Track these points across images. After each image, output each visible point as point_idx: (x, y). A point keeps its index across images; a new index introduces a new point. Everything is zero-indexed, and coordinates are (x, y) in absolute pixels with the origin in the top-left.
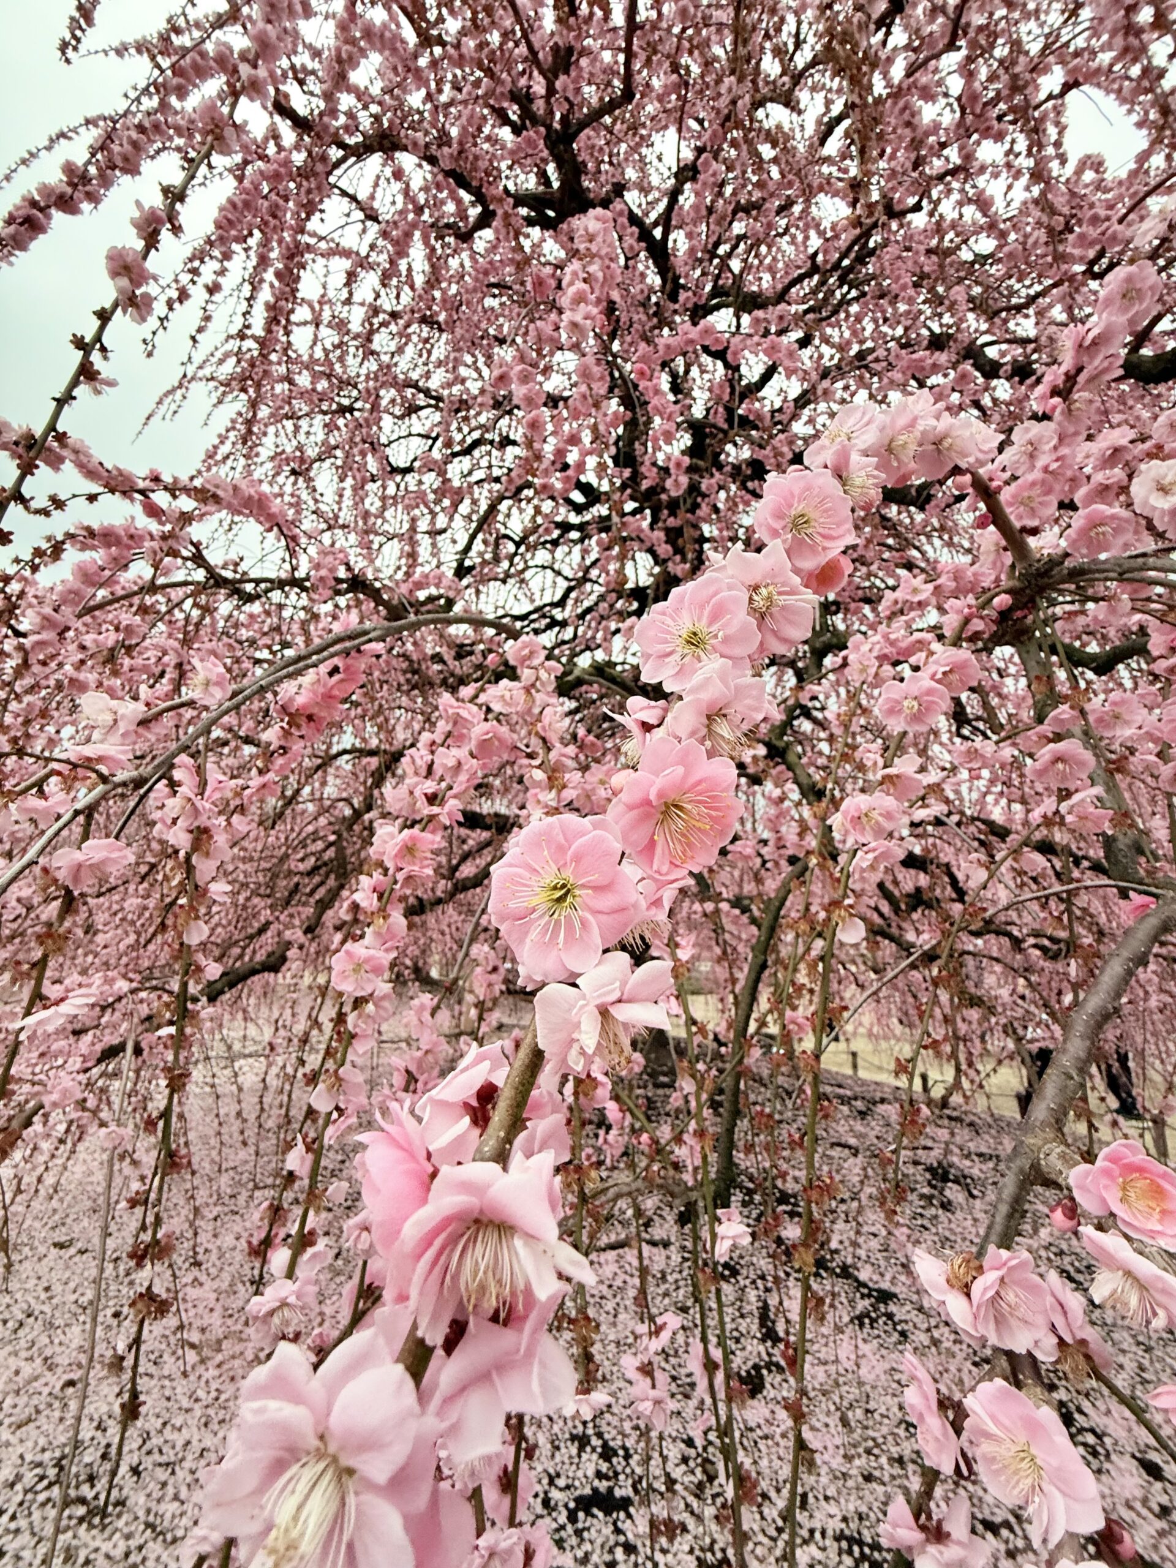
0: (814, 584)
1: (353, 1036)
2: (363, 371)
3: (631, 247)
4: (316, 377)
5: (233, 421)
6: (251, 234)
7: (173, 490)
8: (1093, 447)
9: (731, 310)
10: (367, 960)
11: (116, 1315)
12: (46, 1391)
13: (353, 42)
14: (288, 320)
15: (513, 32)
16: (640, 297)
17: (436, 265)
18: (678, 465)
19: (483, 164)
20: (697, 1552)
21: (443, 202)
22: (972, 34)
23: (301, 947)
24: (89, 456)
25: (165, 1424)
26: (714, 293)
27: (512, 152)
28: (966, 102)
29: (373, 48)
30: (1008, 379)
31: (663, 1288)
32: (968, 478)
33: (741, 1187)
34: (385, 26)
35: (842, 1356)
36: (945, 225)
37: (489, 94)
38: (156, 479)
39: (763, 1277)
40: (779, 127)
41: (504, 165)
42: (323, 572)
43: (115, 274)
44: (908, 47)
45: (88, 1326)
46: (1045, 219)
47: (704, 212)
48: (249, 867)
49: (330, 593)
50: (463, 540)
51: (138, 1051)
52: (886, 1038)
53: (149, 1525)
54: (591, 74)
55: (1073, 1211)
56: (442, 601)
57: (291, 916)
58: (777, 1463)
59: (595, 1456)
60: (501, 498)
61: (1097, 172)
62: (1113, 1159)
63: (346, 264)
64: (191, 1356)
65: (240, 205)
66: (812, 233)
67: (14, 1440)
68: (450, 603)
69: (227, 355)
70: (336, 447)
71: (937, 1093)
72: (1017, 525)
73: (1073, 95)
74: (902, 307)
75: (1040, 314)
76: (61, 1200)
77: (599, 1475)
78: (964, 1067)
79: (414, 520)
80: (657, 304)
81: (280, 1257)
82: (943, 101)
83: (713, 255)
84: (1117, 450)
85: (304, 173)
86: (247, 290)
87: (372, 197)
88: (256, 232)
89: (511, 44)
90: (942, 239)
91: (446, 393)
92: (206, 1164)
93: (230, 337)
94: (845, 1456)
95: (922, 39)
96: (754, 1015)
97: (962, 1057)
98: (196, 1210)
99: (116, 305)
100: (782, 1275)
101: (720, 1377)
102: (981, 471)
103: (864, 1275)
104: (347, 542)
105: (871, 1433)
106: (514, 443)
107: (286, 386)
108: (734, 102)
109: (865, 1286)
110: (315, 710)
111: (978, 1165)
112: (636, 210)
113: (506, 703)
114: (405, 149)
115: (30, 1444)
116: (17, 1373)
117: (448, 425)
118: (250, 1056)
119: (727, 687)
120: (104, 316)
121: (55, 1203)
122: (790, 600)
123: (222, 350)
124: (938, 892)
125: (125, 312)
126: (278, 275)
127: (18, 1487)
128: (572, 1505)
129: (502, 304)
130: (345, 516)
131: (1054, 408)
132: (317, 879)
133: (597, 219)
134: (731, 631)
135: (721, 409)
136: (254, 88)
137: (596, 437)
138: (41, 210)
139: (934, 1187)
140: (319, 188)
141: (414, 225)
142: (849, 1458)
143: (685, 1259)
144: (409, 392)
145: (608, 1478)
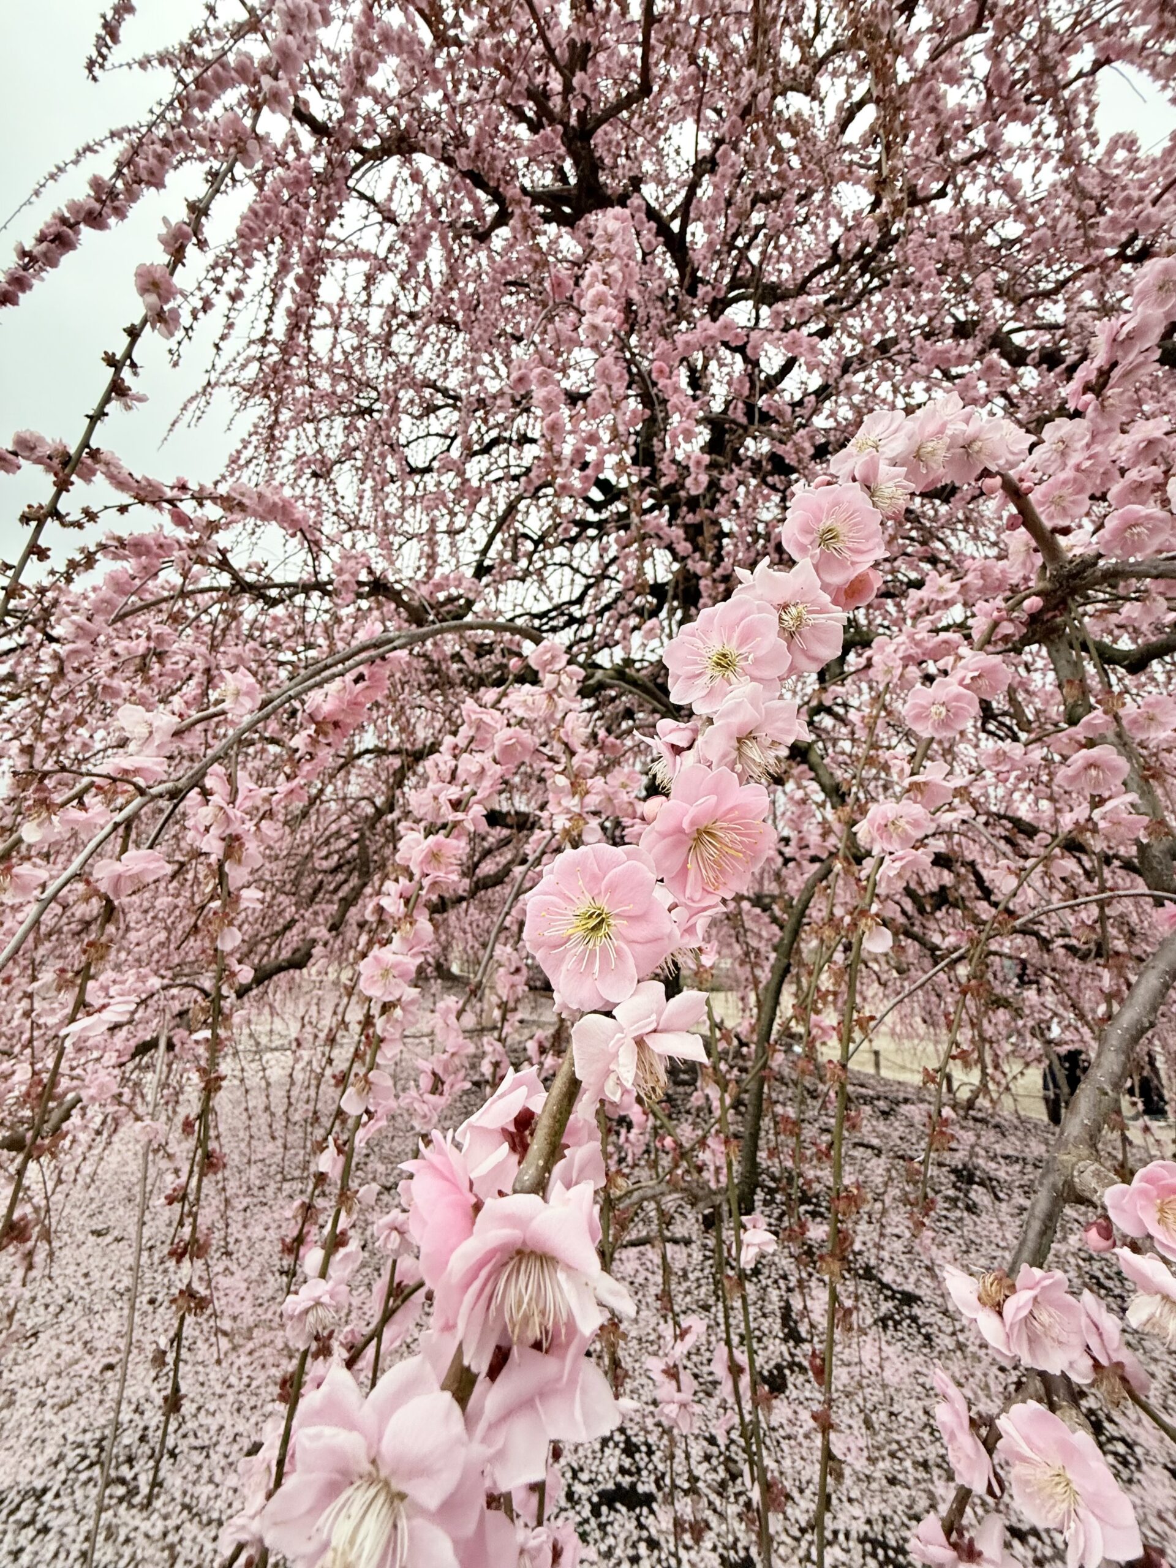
0: (842, 599)
1: (382, 1040)
2: (383, 373)
3: (649, 243)
4: (335, 379)
5: (256, 426)
6: (272, 242)
7: (200, 499)
8: (1126, 440)
9: (751, 303)
10: (395, 966)
11: (152, 1302)
12: (86, 1373)
13: (369, 46)
14: (309, 326)
15: (530, 30)
16: (659, 293)
17: (454, 264)
18: (698, 463)
19: (500, 164)
20: (720, 1550)
21: (460, 203)
22: (999, 15)
23: (325, 944)
24: (120, 467)
25: (199, 1409)
26: (732, 286)
27: (529, 151)
28: (995, 85)
29: (391, 52)
30: (1036, 366)
31: (685, 1285)
32: (998, 480)
33: (763, 1187)
34: (402, 29)
35: (866, 1358)
36: (970, 211)
37: (507, 92)
38: (183, 487)
39: (785, 1277)
40: (798, 114)
41: (521, 162)
42: (346, 577)
43: (143, 291)
44: (930, 30)
45: (126, 1312)
46: (1075, 203)
47: (723, 205)
48: (274, 866)
49: (352, 596)
50: (482, 541)
51: (170, 1046)
52: (909, 1037)
53: (186, 1507)
54: (608, 69)
55: (1107, 1230)
56: (462, 601)
57: (316, 913)
58: (799, 1464)
59: (618, 1452)
60: (520, 498)
61: (1130, 150)
62: (1148, 1180)
63: (364, 266)
64: (224, 1343)
65: (261, 213)
66: (833, 221)
67: (56, 1420)
68: (470, 603)
69: (249, 360)
70: (356, 449)
71: (964, 1094)
72: (1048, 525)
73: (1104, 72)
74: (926, 296)
75: (1068, 300)
76: (98, 1189)
77: (623, 1471)
78: (990, 1071)
79: (433, 521)
80: (675, 298)
81: (313, 1257)
82: (968, 83)
83: (732, 246)
84: (1151, 443)
85: (324, 179)
86: (268, 296)
87: (390, 199)
88: (278, 240)
89: (527, 42)
90: (967, 226)
91: (464, 393)
92: (235, 1156)
93: (252, 342)
94: (869, 1459)
95: (948, 21)
96: (778, 1021)
97: (988, 1060)
98: (227, 1201)
99: (145, 321)
100: (804, 1275)
101: (745, 1380)
102: (1011, 472)
103: (887, 1278)
104: (367, 543)
105: (895, 1436)
106: (533, 441)
107: (307, 390)
108: (754, 95)
109: (888, 1287)
110: (341, 717)
111: (1004, 1168)
112: (653, 204)
113: (529, 709)
114: (423, 151)
115: (72, 1425)
116: (59, 1356)
117: (467, 426)
118: (276, 1049)
119: (757, 708)
120: (133, 333)
121: (92, 1192)
122: (821, 618)
123: (244, 356)
124: (962, 890)
125: (153, 327)
126: (299, 280)
127: (61, 1466)
128: (595, 1499)
129: (520, 303)
130: (366, 517)
131: (1087, 405)
132: (341, 877)
133: (616, 218)
134: (761, 652)
135: (740, 405)
136: (275, 99)
137: (615, 435)
138: (71, 226)
139: (959, 1189)
140: (338, 193)
141: (432, 228)
142: (872, 1461)
143: (707, 1258)
144: (427, 392)
145: (631, 1474)
